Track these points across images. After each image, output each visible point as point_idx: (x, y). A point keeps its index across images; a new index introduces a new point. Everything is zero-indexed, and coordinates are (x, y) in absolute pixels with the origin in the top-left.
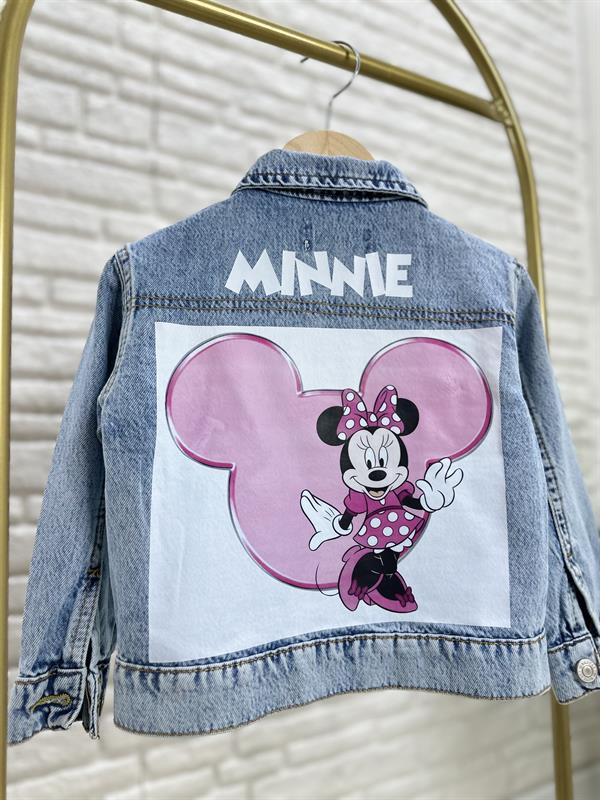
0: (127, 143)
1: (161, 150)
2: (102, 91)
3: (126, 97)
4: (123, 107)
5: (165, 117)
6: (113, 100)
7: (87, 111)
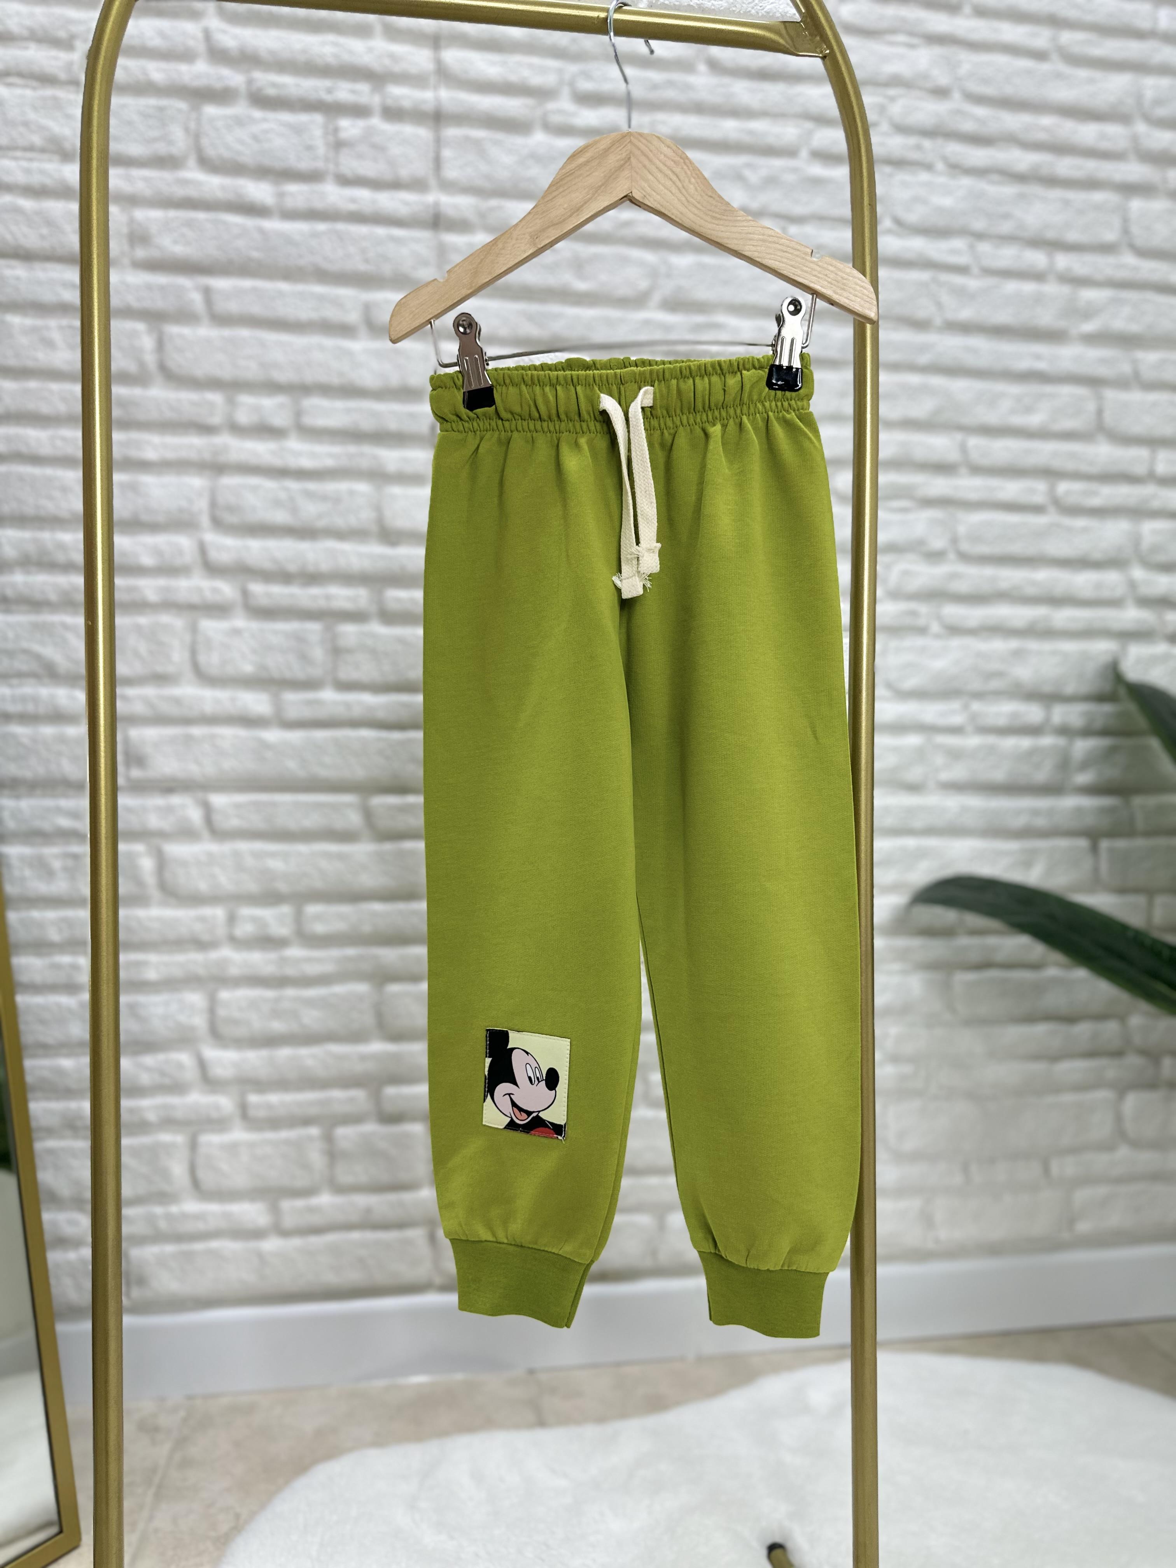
0: (396, 185)
1: (448, 186)
2: (359, 111)
3: (393, 113)
4: (389, 128)
5: (451, 132)
6: (376, 121)
7: (339, 145)
